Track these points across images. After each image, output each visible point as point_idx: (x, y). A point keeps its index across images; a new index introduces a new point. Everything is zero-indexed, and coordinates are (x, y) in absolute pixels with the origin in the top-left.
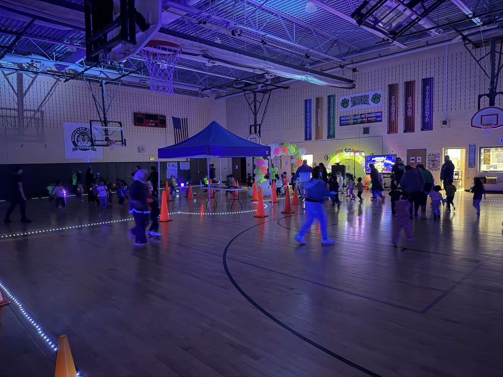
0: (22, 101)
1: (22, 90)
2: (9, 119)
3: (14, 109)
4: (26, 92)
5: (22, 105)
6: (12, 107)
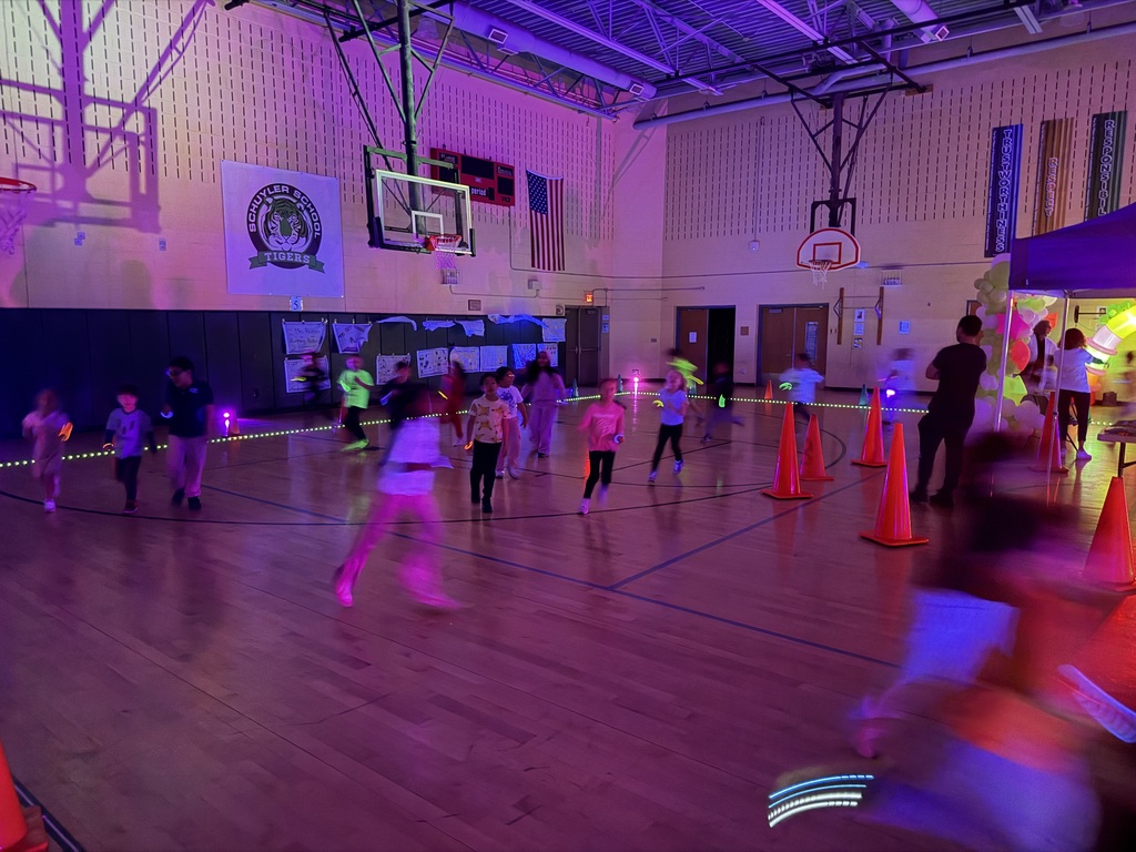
0: (78, 61)
1: (76, 19)
3: (49, 91)
4: (93, 27)
5: (80, 77)
6: (43, 83)
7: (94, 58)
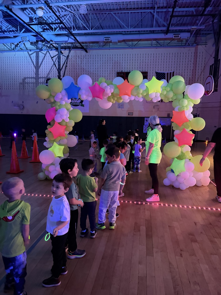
0: (38, 71)
1: (38, 64)
2: (31, 84)
3: (34, 78)
4: (40, 65)
5: (38, 74)
6: (33, 77)
7: (40, 70)
